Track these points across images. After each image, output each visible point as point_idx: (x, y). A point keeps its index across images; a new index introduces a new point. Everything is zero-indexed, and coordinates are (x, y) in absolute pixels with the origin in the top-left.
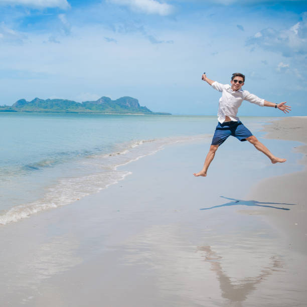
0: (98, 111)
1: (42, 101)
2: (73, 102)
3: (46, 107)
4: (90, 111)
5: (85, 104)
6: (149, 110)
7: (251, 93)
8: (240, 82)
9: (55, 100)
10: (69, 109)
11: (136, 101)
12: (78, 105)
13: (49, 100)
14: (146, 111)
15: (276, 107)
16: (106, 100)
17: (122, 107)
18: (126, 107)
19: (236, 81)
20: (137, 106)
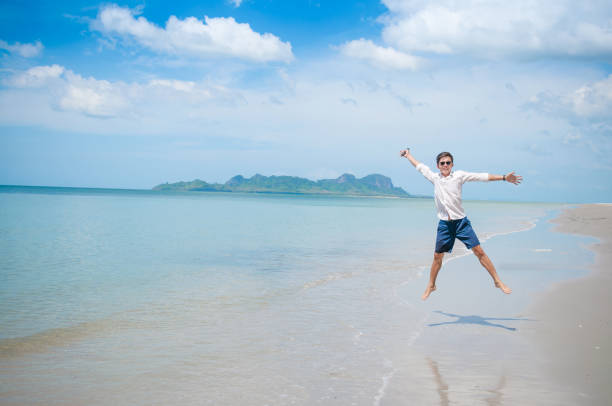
0: (339, 192)
1: (264, 179)
2: (305, 181)
3: (268, 187)
4: (327, 192)
5: (321, 183)
6: (405, 192)
7: (469, 171)
8: (448, 163)
9: (280, 177)
10: (299, 190)
11: (388, 180)
12: (311, 184)
13: (273, 177)
14: (400, 193)
15: (504, 179)
16: (349, 178)
17: (369, 188)
18: (375, 188)
19: (443, 163)
20: (389, 186)
